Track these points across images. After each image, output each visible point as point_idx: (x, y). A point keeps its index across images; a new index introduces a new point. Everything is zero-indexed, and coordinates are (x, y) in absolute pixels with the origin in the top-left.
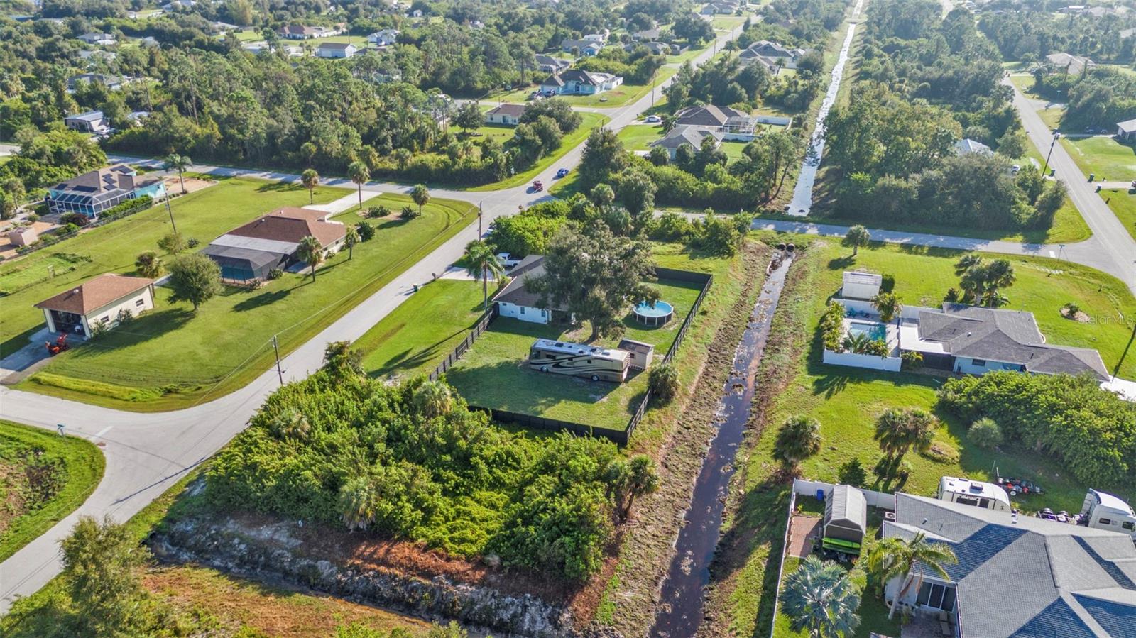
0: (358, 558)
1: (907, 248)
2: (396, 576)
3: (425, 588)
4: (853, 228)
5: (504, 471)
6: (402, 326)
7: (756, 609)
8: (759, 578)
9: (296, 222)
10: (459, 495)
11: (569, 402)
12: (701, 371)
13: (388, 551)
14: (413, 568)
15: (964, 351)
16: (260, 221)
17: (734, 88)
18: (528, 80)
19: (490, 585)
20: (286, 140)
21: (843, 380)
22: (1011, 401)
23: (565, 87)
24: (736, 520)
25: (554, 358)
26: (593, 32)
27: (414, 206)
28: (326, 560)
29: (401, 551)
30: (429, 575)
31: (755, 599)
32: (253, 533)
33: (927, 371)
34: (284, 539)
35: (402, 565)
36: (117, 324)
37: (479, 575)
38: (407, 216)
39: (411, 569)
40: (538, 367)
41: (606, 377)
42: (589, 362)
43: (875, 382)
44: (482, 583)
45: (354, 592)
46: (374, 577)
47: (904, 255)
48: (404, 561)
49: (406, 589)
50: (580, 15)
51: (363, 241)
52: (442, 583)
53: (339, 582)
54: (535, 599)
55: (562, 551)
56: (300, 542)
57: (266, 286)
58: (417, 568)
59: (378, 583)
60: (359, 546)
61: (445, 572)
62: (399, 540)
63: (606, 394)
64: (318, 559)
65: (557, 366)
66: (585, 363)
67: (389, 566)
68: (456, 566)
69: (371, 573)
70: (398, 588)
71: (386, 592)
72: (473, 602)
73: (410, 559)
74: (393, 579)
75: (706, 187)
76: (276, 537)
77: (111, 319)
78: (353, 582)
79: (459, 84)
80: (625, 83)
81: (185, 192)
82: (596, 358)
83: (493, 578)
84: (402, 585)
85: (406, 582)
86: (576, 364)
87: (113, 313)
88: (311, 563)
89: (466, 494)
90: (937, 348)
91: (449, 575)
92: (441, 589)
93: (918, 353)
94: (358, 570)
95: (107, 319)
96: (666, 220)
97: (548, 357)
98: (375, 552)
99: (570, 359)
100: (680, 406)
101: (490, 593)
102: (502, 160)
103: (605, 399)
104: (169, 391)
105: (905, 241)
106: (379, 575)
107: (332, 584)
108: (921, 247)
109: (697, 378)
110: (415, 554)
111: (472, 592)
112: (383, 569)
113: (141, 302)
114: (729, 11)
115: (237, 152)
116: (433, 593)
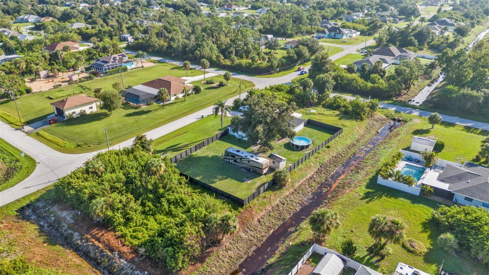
0: (90, 235)
1: (468, 129)
2: (99, 247)
3: (107, 256)
4: (433, 114)
5: (176, 208)
6: (187, 132)
9: (167, 82)
10: (149, 215)
11: (232, 180)
12: (308, 176)
13: (103, 235)
15: (460, 191)
16: (155, 80)
17: (411, 39)
18: (314, 31)
20: (190, 49)
21: (382, 194)
22: (468, 226)
23: (329, 35)
24: (279, 258)
25: (234, 157)
26: (358, 11)
27: (224, 81)
28: (78, 232)
29: (109, 236)
30: (112, 250)
32: (60, 213)
33: (436, 198)
34: (69, 219)
35: (104, 243)
36: (79, 115)
37: (131, 256)
38: (221, 85)
39: (106, 245)
40: (228, 160)
41: (256, 171)
42: (249, 162)
43: (401, 199)
44: (132, 261)
45: (81, 250)
46: (91, 245)
47: (464, 133)
48: (106, 241)
50: (354, 4)
51: (195, 94)
52: (115, 256)
53: (78, 244)
55: (166, 254)
56: (74, 222)
57: (144, 107)
58: (109, 246)
59: (91, 249)
60: (94, 229)
61: (119, 251)
62: (111, 230)
63: (251, 179)
64: (75, 231)
65: (235, 161)
66: (247, 162)
67: (99, 242)
68: (125, 249)
69: (91, 243)
70: (97, 253)
71: (92, 255)
72: (123, 269)
73: (109, 241)
74: (98, 249)
75: (367, 85)
76: (66, 217)
77: (76, 113)
78: (83, 245)
79: (281, 31)
80: (361, 34)
81: (143, 67)
82: (251, 161)
83: (136, 259)
84: (100, 253)
85: (102, 251)
86: (244, 162)
87: (78, 111)
88: (73, 232)
89: (153, 215)
90: (445, 186)
91: (120, 253)
92: (113, 259)
93: (431, 187)
94: (87, 240)
95: (74, 113)
96: (335, 99)
97: (232, 156)
98: (97, 234)
99: (241, 159)
100: (286, 192)
101: (131, 267)
102: (275, 64)
103: (249, 182)
104: (79, 146)
105: (469, 125)
106: (94, 245)
107: (75, 245)
108: (477, 129)
109: (305, 179)
110: (112, 239)
111: (124, 264)
112: (96, 243)
113: (91, 108)
114: (437, 4)
115: (172, 52)
116: (109, 260)
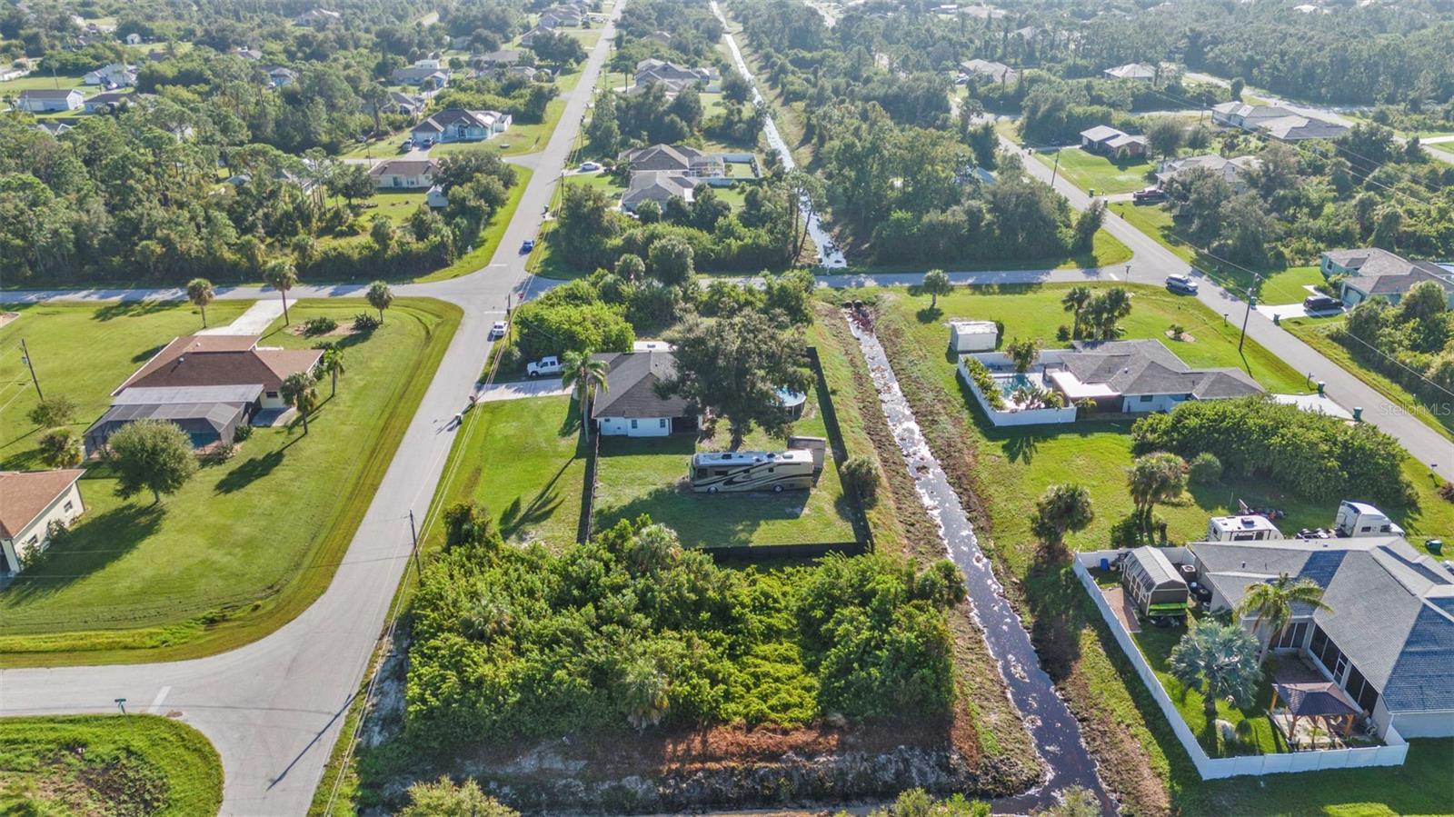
0: (672, 760)
2: (733, 768)
3: (776, 773)
4: (930, 274)
5: (769, 616)
6: (478, 471)
7: (1127, 695)
8: (1106, 666)
9: (236, 356)
10: (741, 655)
13: (704, 742)
14: (748, 754)
15: (1131, 389)
16: (177, 362)
17: (672, 121)
18: (384, 127)
19: (852, 747)
21: (1028, 442)
22: (1218, 431)
23: (445, 132)
24: (1033, 611)
25: (725, 473)
27: (373, 312)
28: (632, 774)
29: (720, 739)
30: (773, 756)
31: (1118, 686)
32: (510, 770)
33: (1099, 417)
34: (559, 766)
35: (733, 754)
36: (47, 544)
37: (833, 740)
38: (365, 328)
39: (747, 755)
40: (705, 489)
41: (792, 485)
42: (771, 470)
43: (1061, 436)
44: (842, 748)
45: (688, 803)
46: (705, 778)
48: (733, 749)
49: (754, 780)
52: (794, 762)
53: (663, 796)
54: (912, 749)
56: (583, 763)
57: (241, 453)
58: (754, 752)
59: (716, 783)
60: (665, 747)
61: (791, 747)
62: (710, 727)
63: (803, 505)
64: (619, 777)
65: (730, 482)
66: (767, 473)
67: (718, 760)
68: (800, 737)
69: (700, 774)
70: (743, 782)
71: (733, 793)
72: (842, 773)
73: (738, 744)
74: (732, 774)
75: (729, 245)
76: (546, 765)
77: (41, 538)
78: (681, 791)
80: (515, 121)
82: (780, 464)
83: (851, 739)
84: (746, 778)
85: (749, 773)
86: (754, 476)
87: (40, 530)
88: (614, 784)
89: (746, 653)
90: (1103, 390)
91: (798, 749)
92: (797, 768)
93: (1091, 398)
94: (679, 775)
95: (35, 539)
96: (717, 291)
97: (718, 473)
98: (688, 750)
99: (746, 471)
100: (887, 502)
101: (858, 757)
103: (806, 511)
104: (211, 622)
105: (970, 281)
106: (711, 773)
107: (656, 802)
108: (988, 286)
110: (741, 737)
111: (835, 762)
112: (712, 765)
113: (69, 505)
114: (573, 22)
116: (789, 776)
